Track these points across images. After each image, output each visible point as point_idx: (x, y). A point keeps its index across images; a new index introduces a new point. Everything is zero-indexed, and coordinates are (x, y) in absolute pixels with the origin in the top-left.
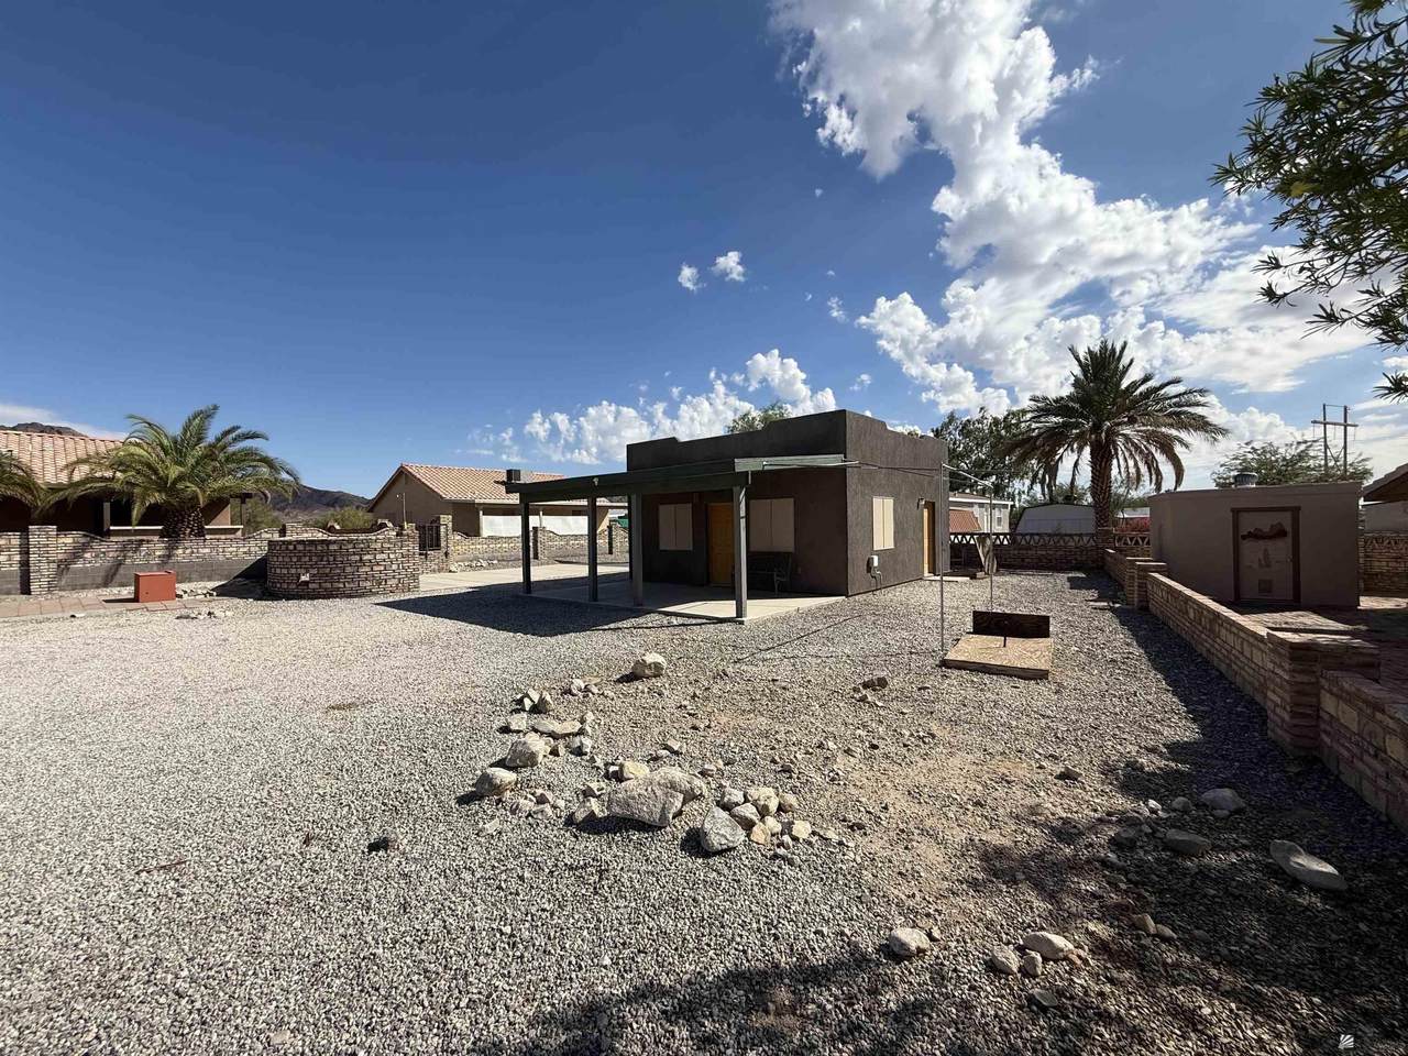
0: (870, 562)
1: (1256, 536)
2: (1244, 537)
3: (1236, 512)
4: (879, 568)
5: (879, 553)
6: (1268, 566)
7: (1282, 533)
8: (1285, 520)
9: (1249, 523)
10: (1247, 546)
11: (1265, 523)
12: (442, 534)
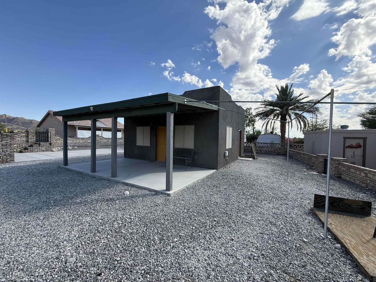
0: (225, 154)
1: (351, 147)
2: (347, 147)
3: (345, 138)
4: (228, 156)
5: (228, 150)
6: (354, 157)
7: (359, 146)
8: (361, 142)
9: (349, 143)
10: (347, 150)
11: (354, 142)
12: (49, 136)
